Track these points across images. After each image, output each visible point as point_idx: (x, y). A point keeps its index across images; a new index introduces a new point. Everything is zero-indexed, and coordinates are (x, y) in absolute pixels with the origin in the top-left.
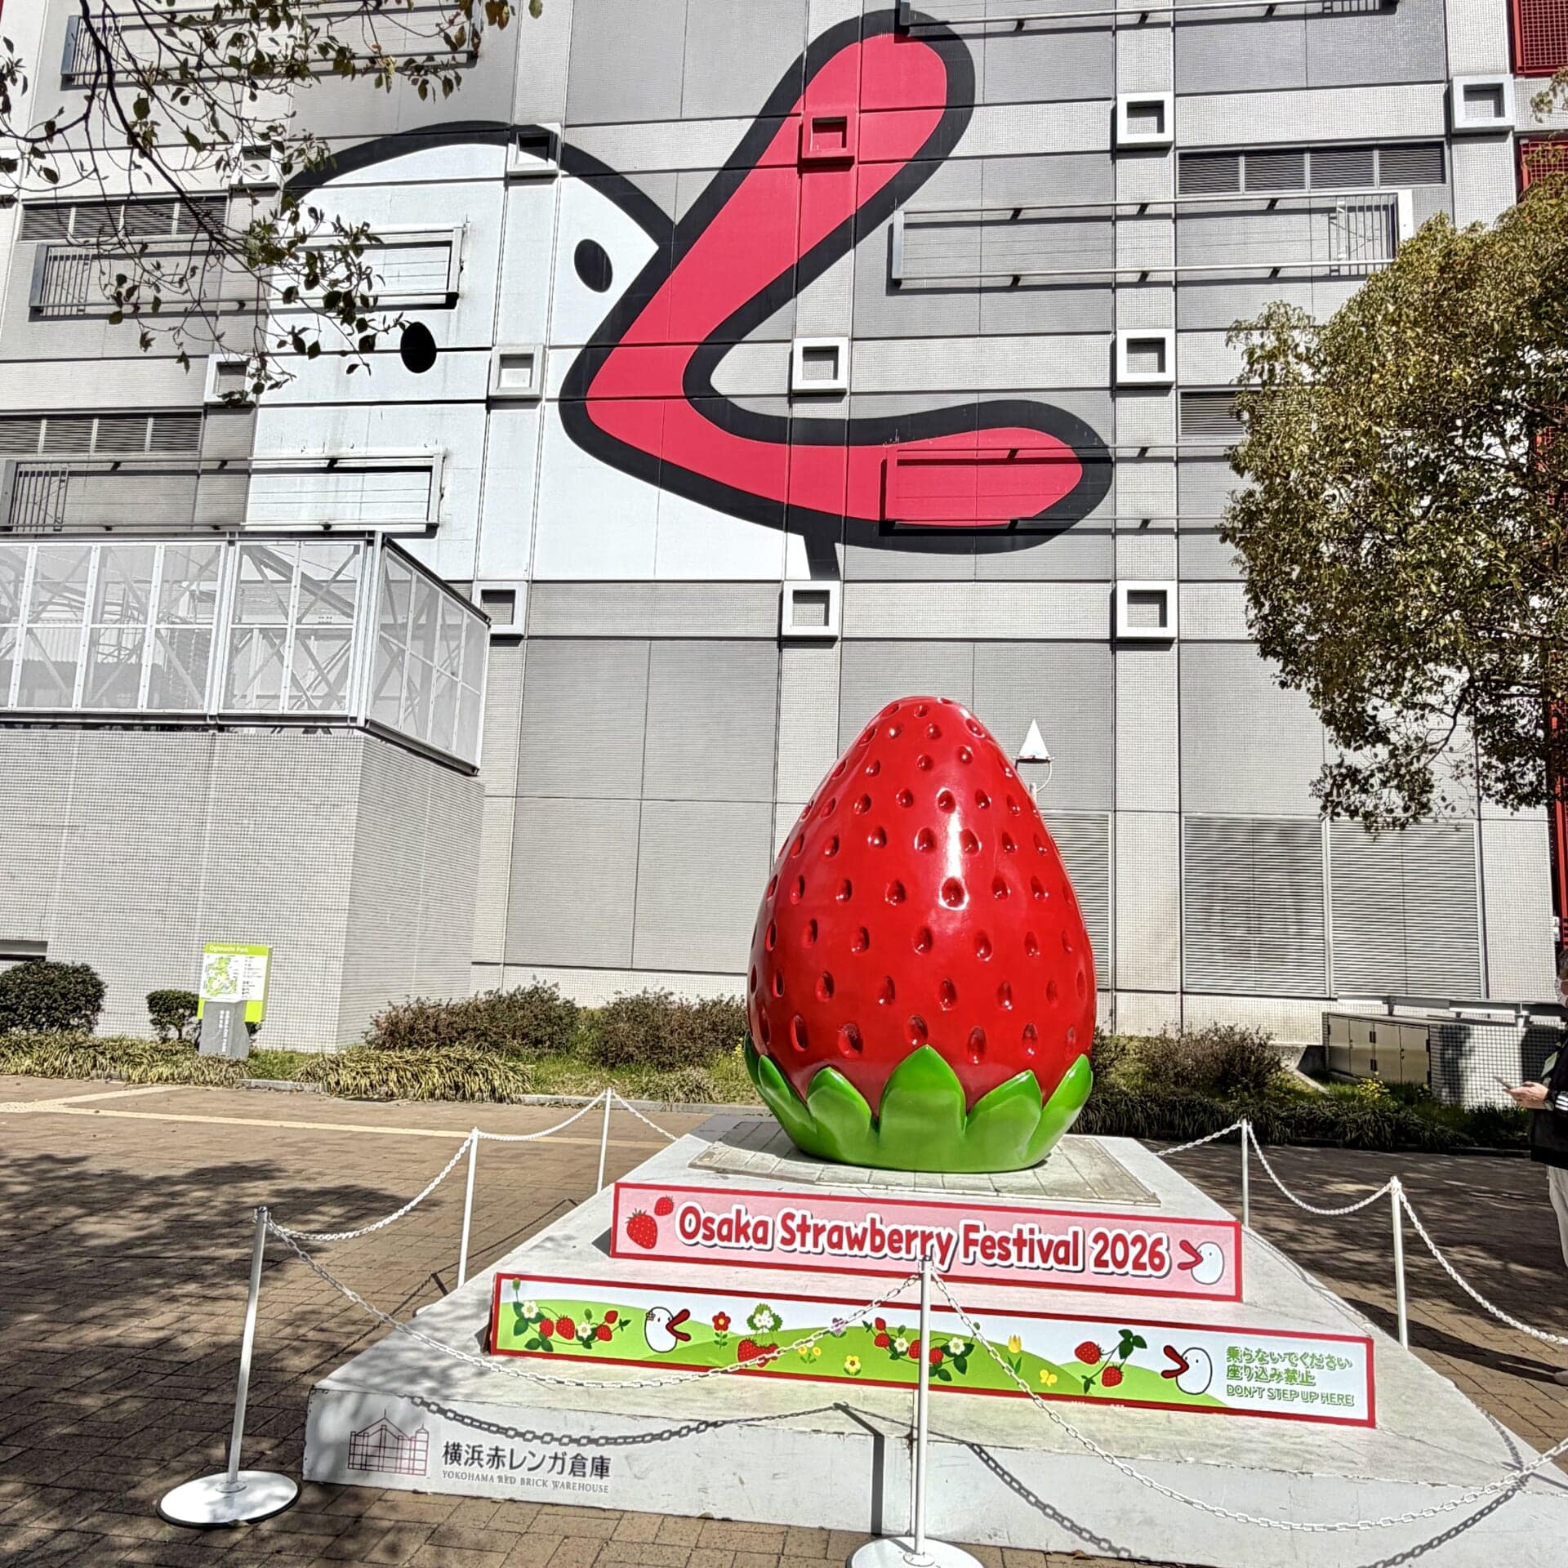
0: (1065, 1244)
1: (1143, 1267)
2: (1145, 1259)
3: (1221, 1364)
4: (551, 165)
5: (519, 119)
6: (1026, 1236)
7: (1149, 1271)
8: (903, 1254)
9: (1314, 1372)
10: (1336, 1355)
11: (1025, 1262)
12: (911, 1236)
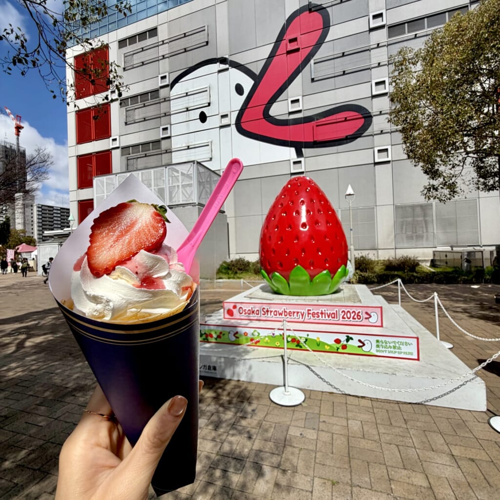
0: (334, 313)
1: (355, 319)
2: (356, 317)
3: (374, 344)
4: (227, 66)
5: (219, 56)
6: (323, 312)
7: (357, 320)
8: (292, 317)
9: (401, 346)
10: (408, 342)
11: (324, 318)
12: (294, 313)
